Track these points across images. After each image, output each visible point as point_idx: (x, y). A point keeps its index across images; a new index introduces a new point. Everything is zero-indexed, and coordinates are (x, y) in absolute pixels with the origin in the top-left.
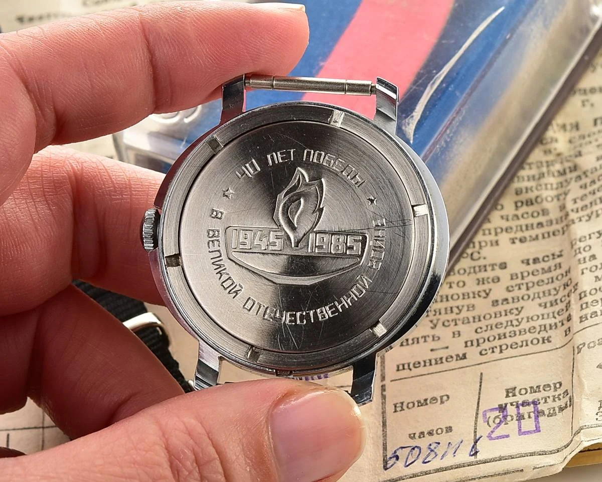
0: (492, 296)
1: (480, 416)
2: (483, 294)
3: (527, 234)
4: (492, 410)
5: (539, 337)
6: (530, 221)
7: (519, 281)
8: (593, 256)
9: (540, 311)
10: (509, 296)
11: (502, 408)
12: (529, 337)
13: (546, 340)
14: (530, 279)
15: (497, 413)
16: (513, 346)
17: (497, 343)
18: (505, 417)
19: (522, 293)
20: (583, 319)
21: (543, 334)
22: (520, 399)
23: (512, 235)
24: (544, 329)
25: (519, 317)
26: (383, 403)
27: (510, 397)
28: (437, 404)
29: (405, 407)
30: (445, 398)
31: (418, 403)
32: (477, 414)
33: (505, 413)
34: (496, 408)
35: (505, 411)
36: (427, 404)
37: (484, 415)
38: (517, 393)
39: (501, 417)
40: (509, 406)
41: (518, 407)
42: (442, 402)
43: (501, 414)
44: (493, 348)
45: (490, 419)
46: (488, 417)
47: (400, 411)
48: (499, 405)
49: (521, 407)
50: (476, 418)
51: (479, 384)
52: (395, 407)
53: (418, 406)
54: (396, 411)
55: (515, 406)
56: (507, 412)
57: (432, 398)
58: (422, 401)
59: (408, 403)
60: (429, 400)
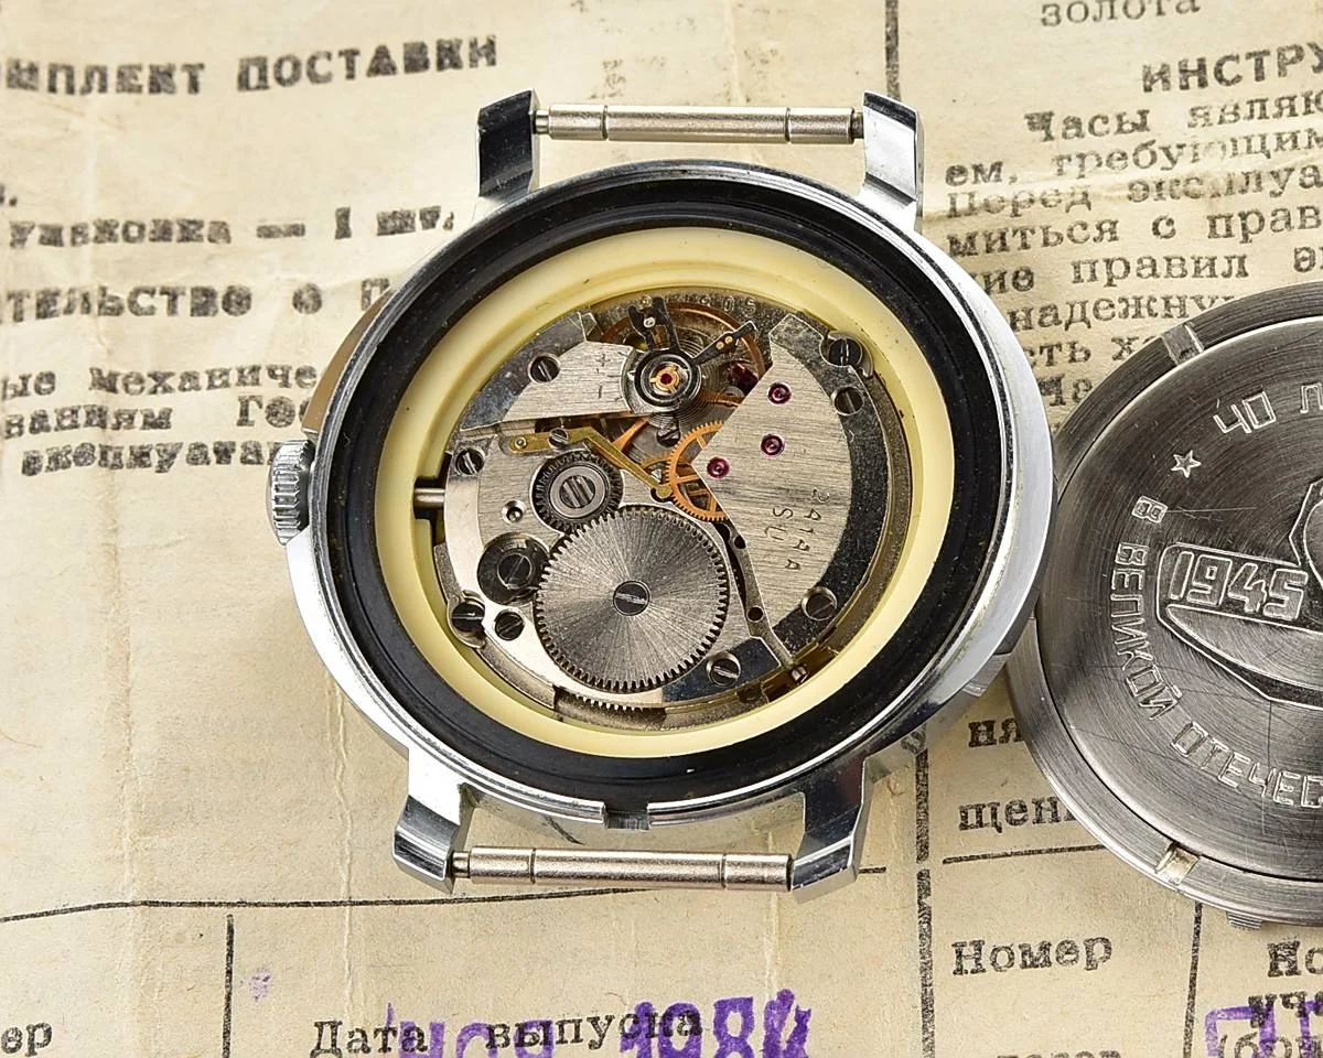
1: (1199, 1028)
4: (1233, 1012)
11: (1259, 1011)
15: (1244, 1027)
18: (1268, 1043)
22: (1309, 985)
26: (926, 935)
27: (1281, 973)
28: (1076, 965)
29: (985, 961)
30: (1099, 949)
31: (1024, 954)
32: (1190, 1020)
33: (1269, 1029)
34: (1244, 1010)
35: (1268, 1023)
36: (1048, 963)
37: (1211, 1028)
38: (1301, 966)
39: (1256, 1041)
40: (1278, 1003)
41: (1303, 1014)
42: (1091, 964)
43: (1257, 1030)
45: (1226, 1045)
46: (1220, 1037)
47: (973, 972)
48: (1251, 999)
49: (1312, 1015)
50: (1188, 1034)
52: (959, 955)
53: (1024, 965)
54: (960, 971)
55: (1296, 1010)
56: (1273, 1025)
57: (1062, 943)
58: (1035, 951)
59: (996, 950)
60: (1053, 949)
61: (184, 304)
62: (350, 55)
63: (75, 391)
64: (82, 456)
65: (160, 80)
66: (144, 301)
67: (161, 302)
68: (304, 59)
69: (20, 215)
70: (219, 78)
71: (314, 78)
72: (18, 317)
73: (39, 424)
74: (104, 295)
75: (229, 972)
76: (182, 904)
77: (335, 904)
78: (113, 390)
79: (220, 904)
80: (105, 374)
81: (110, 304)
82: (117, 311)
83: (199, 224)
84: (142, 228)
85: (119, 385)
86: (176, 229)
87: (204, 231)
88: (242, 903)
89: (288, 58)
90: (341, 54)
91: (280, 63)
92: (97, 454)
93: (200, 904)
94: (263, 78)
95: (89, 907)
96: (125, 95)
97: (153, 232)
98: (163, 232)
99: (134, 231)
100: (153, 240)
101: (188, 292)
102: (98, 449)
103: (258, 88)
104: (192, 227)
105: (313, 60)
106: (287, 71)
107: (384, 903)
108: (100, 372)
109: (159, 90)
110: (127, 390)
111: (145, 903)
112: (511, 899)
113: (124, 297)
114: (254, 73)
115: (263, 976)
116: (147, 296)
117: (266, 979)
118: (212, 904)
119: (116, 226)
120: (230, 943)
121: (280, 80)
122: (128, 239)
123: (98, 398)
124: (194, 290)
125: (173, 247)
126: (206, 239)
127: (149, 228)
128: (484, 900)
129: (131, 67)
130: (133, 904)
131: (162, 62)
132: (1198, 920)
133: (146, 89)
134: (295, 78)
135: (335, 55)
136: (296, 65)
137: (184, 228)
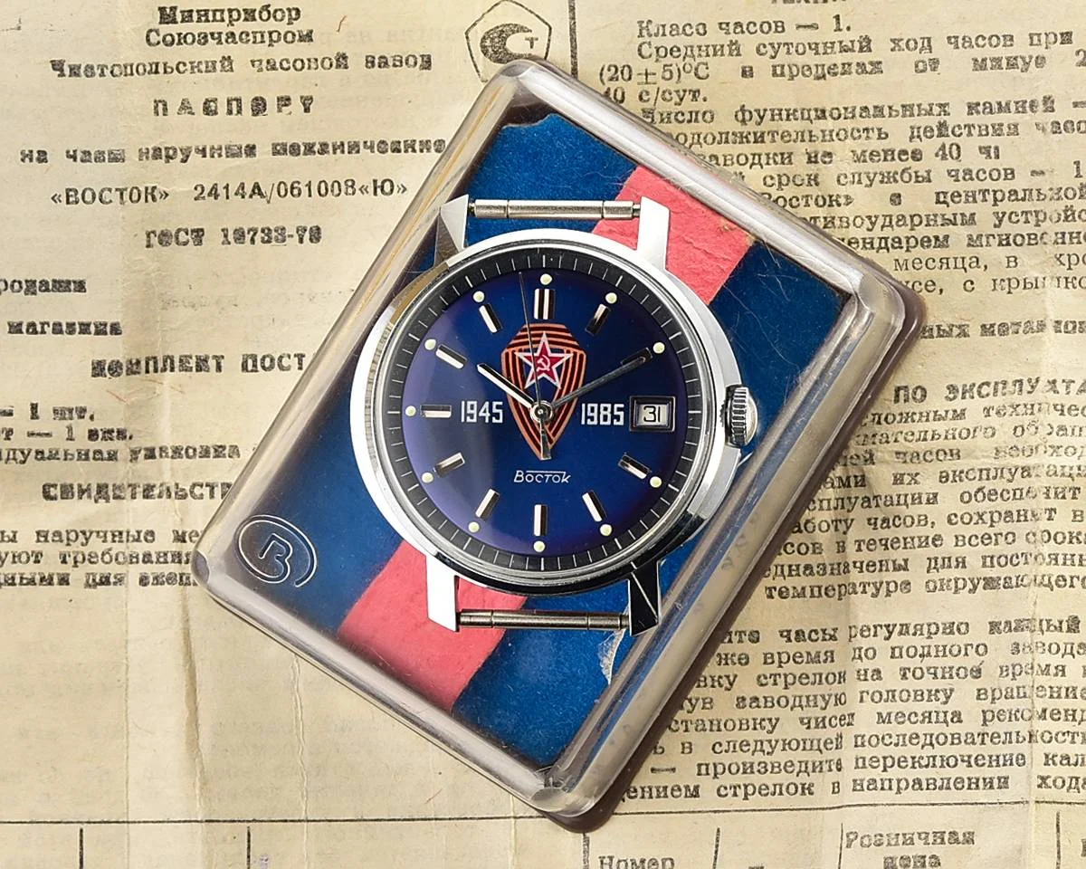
0: (738, 690)
2: (725, 682)
3: (791, 582)
5: (798, 781)
6: (796, 559)
7: (774, 669)
8: (878, 671)
9: (801, 733)
10: (760, 692)
12: (783, 778)
13: (807, 789)
14: (790, 667)
16: (762, 790)
17: (740, 779)
19: (778, 691)
20: (857, 786)
21: (804, 778)
23: (770, 582)
24: (805, 768)
25: (772, 737)
26: (586, 852)
30: (668, 862)
44: (735, 788)
51: (714, 849)
52: (602, 862)
57: (651, 859)
58: (638, 863)
59: (619, 861)
60: (647, 862)
61: (218, 493)
62: (300, 357)
63: (165, 543)
64: (170, 579)
65: (202, 364)
66: (197, 491)
67: (206, 491)
68: (276, 357)
69: (134, 444)
70: (232, 363)
71: (282, 368)
72: (133, 497)
73: (147, 558)
74: (177, 488)
75: (249, 857)
76: (225, 821)
77: (299, 821)
78: (184, 541)
79: (244, 821)
80: (180, 533)
81: (180, 493)
82: (184, 497)
83: (223, 447)
84: (195, 450)
85: (187, 538)
86: (212, 450)
87: (226, 452)
88: (254, 821)
89: (268, 356)
90: (295, 356)
91: (264, 358)
92: (178, 579)
93: (234, 821)
94: (255, 366)
95: (179, 822)
96: (183, 373)
97: (200, 453)
98: (205, 453)
99: (191, 451)
100: (200, 457)
101: (220, 485)
102: (178, 576)
103: (252, 371)
104: (220, 449)
105: (281, 357)
106: (267, 363)
107: (323, 821)
108: (177, 532)
109: (201, 370)
110: (191, 541)
111: (207, 821)
112: (385, 820)
113: (187, 488)
114: (250, 362)
115: (265, 858)
116: (199, 487)
117: (266, 860)
118: (239, 821)
119: (182, 449)
120: (249, 841)
121: (263, 367)
122: (188, 457)
123: (177, 547)
124: (223, 484)
125: (211, 460)
126: (227, 455)
127: (198, 451)
128: (372, 820)
129: (186, 356)
130: (201, 822)
131: (202, 354)
132: (716, 852)
133: (194, 369)
134: (271, 367)
135: (292, 356)
136: (272, 360)
137: (216, 451)
